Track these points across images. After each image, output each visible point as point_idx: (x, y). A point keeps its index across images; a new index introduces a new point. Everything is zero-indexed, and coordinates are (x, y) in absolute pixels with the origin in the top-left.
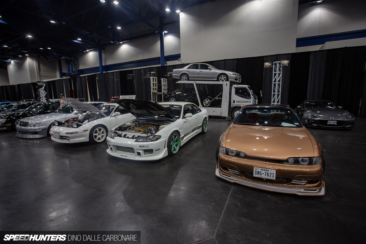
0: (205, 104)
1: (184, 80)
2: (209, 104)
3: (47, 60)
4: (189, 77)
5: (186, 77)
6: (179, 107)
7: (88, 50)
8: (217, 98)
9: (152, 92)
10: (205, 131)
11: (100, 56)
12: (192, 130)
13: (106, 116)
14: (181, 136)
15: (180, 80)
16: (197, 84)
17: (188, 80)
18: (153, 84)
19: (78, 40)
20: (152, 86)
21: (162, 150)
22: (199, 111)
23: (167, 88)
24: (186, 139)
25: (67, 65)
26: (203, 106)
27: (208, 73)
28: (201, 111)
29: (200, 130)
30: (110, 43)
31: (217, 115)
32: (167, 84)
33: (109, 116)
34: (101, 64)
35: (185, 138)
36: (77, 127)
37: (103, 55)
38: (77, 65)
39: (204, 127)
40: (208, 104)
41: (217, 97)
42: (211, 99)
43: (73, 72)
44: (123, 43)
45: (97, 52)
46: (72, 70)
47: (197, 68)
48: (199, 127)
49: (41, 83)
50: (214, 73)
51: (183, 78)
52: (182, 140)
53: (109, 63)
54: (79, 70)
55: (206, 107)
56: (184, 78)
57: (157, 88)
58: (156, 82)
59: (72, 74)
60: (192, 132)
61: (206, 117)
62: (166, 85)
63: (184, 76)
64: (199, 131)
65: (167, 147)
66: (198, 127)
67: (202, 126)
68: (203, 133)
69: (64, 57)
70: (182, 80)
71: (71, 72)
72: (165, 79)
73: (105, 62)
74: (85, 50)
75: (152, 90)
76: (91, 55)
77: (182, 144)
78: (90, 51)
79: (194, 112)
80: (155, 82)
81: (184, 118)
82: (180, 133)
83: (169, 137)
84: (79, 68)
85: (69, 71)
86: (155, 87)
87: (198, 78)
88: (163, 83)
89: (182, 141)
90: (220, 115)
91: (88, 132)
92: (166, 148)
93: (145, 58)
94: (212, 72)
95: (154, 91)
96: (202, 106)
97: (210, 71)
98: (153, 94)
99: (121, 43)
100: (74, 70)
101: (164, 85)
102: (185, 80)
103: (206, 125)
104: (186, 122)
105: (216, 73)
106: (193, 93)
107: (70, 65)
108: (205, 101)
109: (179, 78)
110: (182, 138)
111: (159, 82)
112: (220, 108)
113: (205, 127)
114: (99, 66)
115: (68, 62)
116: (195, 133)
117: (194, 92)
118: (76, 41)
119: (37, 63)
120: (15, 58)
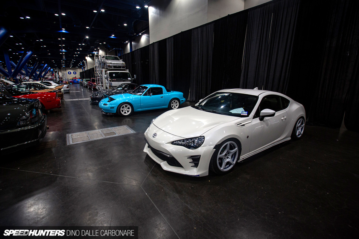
11: (131, 45)
38: (124, 53)
69: (114, 48)
99: (140, 34)
107: (119, 54)
115: (118, 52)
118: (112, 37)
119: (105, 53)
120: (95, 51)
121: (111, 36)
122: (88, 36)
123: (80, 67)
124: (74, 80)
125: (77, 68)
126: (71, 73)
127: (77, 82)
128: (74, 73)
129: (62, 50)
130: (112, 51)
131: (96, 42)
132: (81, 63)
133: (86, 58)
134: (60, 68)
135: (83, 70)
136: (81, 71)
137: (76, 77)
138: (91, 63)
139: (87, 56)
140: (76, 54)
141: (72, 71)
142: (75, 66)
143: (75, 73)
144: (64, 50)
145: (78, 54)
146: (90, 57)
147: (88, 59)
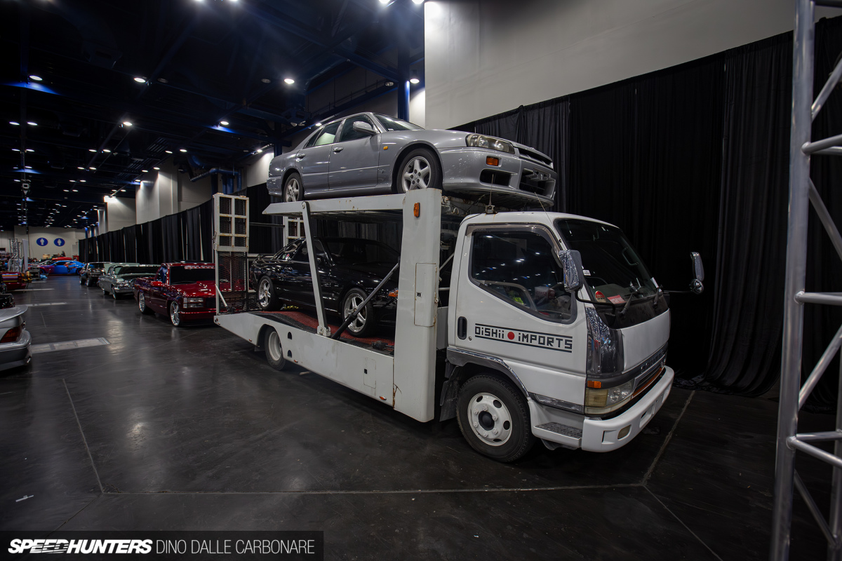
3: (192, 177)
4: (305, 184)
7: (260, 151)
9: (220, 252)
19: (221, 125)
20: (219, 231)
31: (378, 398)
38: (243, 186)
51: (289, 193)
57: (247, 236)
58: (239, 213)
69: (215, 169)
74: (253, 151)
75: (216, 243)
78: (265, 152)
80: (233, 216)
86: (233, 234)
90: (389, 402)
95: (229, 249)
99: (318, 125)
102: (294, 198)
107: (228, 186)
108: (351, 306)
112: (391, 359)
115: (226, 179)
118: (219, 128)
119: (176, 184)
120: (143, 177)
121: (218, 124)
122: (131, 118)
123: (80, 226)
124: (58, 264)
125: (68, 229)
127: (66, 271)
128: (56, 242)
130: (203, 177)
131: (152, 147)
132: (83, 214)
133: (106, 199)
134: (10, 228)
135: (87, 235)
136: (82, 236)
137: (64, 255)
138: (118, 214)
139: (109, 193)
140: (70, 186)
141: (51, 238)
142: (62, 223)
143: (59, 242)
145: (78, 186)
146: (119, 196)
147: (112, 201)
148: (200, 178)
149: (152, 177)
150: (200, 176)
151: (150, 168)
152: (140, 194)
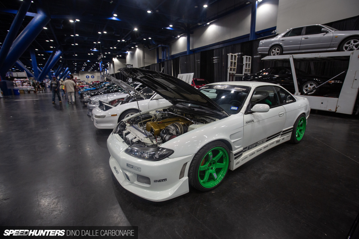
0: (306, 90)
1: (274, 55)
2: (315, 91)
3: (149, 49)
4: (284, 49)
5: (278, 50)
6: (245, 89)
7: (179, 36)
8: (333, 82)
9: (229, 73)
10: (299, 139)
11: (188, 40)
12: (268, 138)
13: (145, 99)
14: (234, 152)
15: (269, 54)
16: (295, 60)
17: (282, 54)
18: (231, 63)
19: (170, 27)
20: (230, 66)
21: (173, 183)
22: (291, 101)
23: (250, 68)
24: (247, 156)
25: (163, 52)
26: (302, 94)
27: (319, 40)
28: (294, 100)
29: (287, 137)
30: (198, 25)
31: (327, 110)
32: (250, 63)
33: (149, 99)
34: (188, 48)
35: (245, 154)
36: (106, 110)
37: (191, 39)
38: (170, 51)
39: (298, 131)
40: (312, 91)
41: (332, 80)
42: (318, 83)
43: (167, 58)
44: (211, 24)
45: (186, 36)
46: (166, 56)
47: (299, 34)
48: (285, 132)
49: (129, 66)
50: (332, 39)
51: (273, 52)
52: (235, 158)
53: (196, 46)
54: (171, 55)
55: (306, 94)
56: (275, 51)
57: (236, 68)
58: (235, 60)
59: (166, 59)
60: (267, 141)
61: (304, 113)
62: (249, 65)
63: (275, 50)
64: (283, 139)
65: (189, 176)
66: (283, 132)
67: (293, 130)
68: (293, 142)
69: (160, 45)
70: (272, 54)
71: (165, 58)
72: (248, 57)
73: (193, 47)
74: (176, 36)
75: (229, 70)
76: (182, 41)
77: (235, 167)
78: (181, 37)
79: (279, 102)
80: (233, 61)
81: (248, 111)
82: (232, 145)
83: (196, 154)
84: (171, 54)
85: (164, 58)
86: (233, 67)
87: (299, 50)
88: (244, 62)
89: (235, 161)
90: (333, 110)
91: (117, 118)
92: (186, 178)
93: (232, 37)
94: (329, 37)
95: (231, 72)
96: (300, 93)
97: (324, 35)
98: (229, 75)
99: (208, 24)
100: (167, 56)
101: (246, 65)
102: (276, 54)
103: (301, 128)
104: (253, 121)
105: (336, 37)
106: (287, 74)
107: (164, 52)
108: (307, 86)
109: (267, 53)
110: (235, 155)
111: (241, 60)
112: (336, 99)
113: (300, 131)
114: (186, 50)
115: (163, 49)
116: (273, 143)
117: (289, 72)
118: (168, 28)
119: (143, 52)
120: (130, 49)
121: (168, 26)
125: (96, 72)
126: (89, 77)
129: (94, 49)
134: (78, 72)
138: (118, 65)
141: (90, 75)
143: (93, 77)
144: (95, 50)
146: (118, 58)
147: (115, 60)
148: (153, 49)
149: (134, 50)
150: (153, 48)
151: (134, 46)
152: (128, 57)
